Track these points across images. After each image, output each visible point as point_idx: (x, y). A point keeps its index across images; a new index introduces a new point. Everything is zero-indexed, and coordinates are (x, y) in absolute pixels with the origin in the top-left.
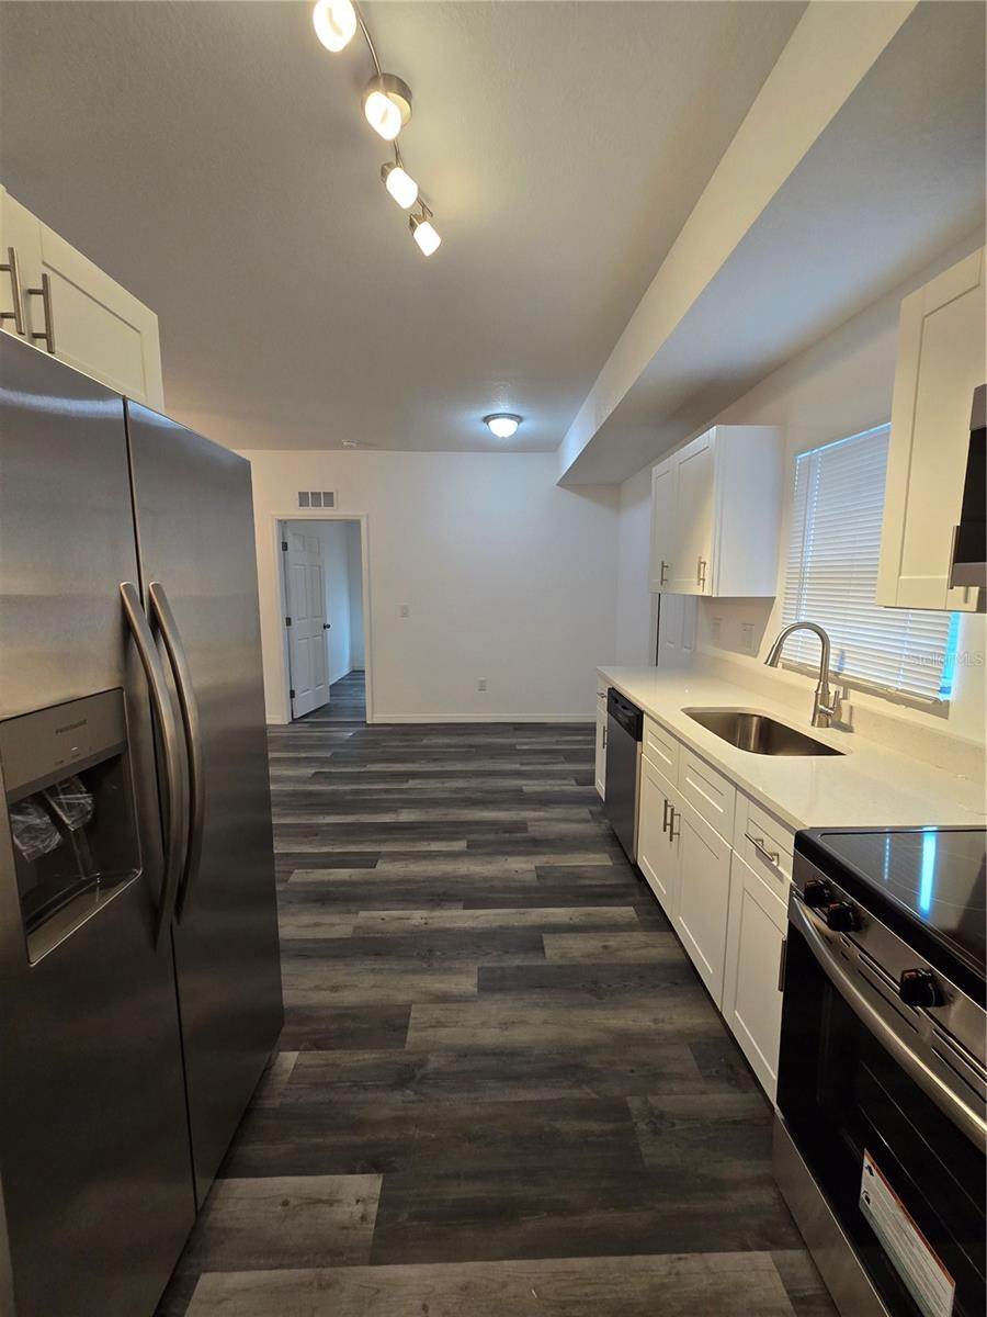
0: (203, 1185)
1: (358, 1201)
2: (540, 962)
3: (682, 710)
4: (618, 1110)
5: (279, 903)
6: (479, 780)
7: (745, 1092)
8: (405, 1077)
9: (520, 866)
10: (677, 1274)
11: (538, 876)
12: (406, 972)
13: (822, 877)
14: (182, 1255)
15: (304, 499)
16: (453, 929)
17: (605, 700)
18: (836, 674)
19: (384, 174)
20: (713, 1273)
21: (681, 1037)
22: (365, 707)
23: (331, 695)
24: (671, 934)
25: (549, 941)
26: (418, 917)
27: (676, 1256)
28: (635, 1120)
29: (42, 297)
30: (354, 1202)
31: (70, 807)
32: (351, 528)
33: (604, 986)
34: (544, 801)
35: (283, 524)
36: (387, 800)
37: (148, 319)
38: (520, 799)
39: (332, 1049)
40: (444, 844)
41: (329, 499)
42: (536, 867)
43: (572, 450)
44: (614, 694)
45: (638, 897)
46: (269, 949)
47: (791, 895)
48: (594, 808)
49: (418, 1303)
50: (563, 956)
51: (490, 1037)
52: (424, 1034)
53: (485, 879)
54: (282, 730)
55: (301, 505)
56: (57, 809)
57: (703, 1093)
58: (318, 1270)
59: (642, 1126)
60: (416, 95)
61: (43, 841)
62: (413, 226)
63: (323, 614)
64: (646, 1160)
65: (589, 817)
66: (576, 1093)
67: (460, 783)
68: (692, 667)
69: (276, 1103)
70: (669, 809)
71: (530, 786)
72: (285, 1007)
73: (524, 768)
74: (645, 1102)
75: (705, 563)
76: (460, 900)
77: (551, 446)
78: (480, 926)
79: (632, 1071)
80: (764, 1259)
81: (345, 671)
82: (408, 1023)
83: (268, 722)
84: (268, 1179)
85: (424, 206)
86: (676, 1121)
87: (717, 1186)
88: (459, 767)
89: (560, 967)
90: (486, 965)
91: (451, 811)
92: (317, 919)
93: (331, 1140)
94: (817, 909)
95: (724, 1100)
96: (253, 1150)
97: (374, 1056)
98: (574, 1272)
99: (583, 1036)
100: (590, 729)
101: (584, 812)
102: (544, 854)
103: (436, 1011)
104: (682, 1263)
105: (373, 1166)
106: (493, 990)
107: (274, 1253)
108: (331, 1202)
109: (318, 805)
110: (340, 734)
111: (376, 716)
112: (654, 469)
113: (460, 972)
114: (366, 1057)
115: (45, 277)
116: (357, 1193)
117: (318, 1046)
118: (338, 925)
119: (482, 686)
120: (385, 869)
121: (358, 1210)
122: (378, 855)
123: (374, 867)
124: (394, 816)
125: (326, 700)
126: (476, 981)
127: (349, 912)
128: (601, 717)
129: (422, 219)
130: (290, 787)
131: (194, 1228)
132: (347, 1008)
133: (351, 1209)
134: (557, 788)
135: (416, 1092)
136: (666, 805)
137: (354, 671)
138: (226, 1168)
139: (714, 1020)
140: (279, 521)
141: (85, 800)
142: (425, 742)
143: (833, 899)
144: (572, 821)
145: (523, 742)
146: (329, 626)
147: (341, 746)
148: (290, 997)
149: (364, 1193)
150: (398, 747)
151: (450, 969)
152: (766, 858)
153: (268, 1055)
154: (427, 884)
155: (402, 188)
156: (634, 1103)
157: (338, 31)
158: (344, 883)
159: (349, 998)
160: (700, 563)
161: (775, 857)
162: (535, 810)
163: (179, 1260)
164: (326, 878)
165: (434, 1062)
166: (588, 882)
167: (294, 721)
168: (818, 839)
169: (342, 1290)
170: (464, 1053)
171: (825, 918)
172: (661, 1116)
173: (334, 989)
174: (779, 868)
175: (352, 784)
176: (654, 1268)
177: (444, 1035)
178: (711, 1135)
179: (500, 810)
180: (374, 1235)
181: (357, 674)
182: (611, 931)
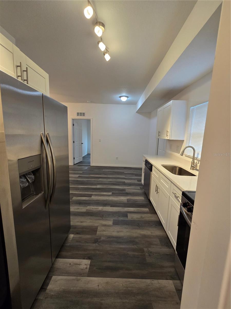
0: (53, 259)
1: (85, 265)
2: (126, 219)
3: (161, 165)
4: (142, 250)
5: (70, 204)
6: (116, 179)
7: (170, 248)
8: (96, 241)
9: (123, 199)
10: (152, 283)
11: (127, 201)
12: (97, 220)
13: (187, 201)
14: (49, 272)
15: (78, 114)
16: (107, 211)
17: (144, 162)
18: (197, 158)
19: (98, 43)
20: (159, 284)
21: (157, 237)
22: (90, 162)
23: (83, 159)
24: (156, 215)
25: (129, 215)
26: (100, 208)
27: (152, 280)
28: (145, 253)
29: (26, 72)
30: (84, 265)
31: (30, 178)
32: (88, 121)
33: (140, 225)
34: (130, 185)
35: (73, 120)
36: (95, 183)
37: (46, 76)
38: (124, 184)
39: (81, 234)
40: (107, 193)
41: (84, 114)
42: (127, 199)
43: (140, 104)
44: (146, 161)
45: (150, 207)
46: (68, 213)
47: (181, 205)
48: (141, 187)
49: (97, 285)
50: (132, 218)
51: (115, 234)
52: (100, 233)
53: (115, 201)
54: (71, 166)
55: (77, 116)
56: (27, 178)
57: (161, 248)
58: (77, 277)
59: (147, 254)
60: (106, 26)
61: (25, 184)
62: (104, 54)
63: (81, 141)
64: (147, 261)
65: (140, 189)
66: (133, 247)
67: (111, 180)
68: (165, 155)
69: (69, 244)
70: (157, 187)
71: (126, 181)
72: (71, 225)
73: (125, 177)
74: (148, 249)
75: (168, 132)
76: (110, 205)
77: (135, 103)
78: (114, 211)
79: (145, 243)
80: (171, 282)
81: (86, 154)
82: (97, 230)
83: (69, 165)
84: (66, 259)
85: (107, 50)
86: (154, 254)
87: (162, 267)
88: (111, 176)
89: (131, 220)
90: (115, 219)
91: (109, 186)
92: (78, 207)
93: (80, 252)
94: (186, 208)
95: (165, 250)
96: (64, 253)
97: (90, 236)
98: (130, 281)
99: (135, 235)
100: (141, 169)
101: (139, 188)
102: (129, 196)
103: (103, 228)
104: (153, 281)
105: (89, 258)
106: (116, 224)
107: (68, 273)
108: (80, 265)
109: (79, 183)
110: (85, 168)
111: (93, 164)
112: (158, 110)
113: (109, 220)
114: (88, 236)
115: (27, 68)
116: (85, 263)
117: (78, 234)
118: (83, 209)
119: (117, 158)
120: (93, 198)
121: (85, 266)
122: (92, 194)
123: (91, 197)
124: (96, 186)
125: (82, 160)
126: (112, 222)
127: (85, 206)
128: (143, 166)
129: (106, 53)
130: (73, 179)
131: (51, 267)
132: (84, 226)
133: (84, 266)
134: (133, 182)
135: (98, 244)
136: (156, 186)
137: (88, 154)
138: (58, 256)
139: (164, 234)
140: (72, 119)
141: (33, 177)
142: (104, 170)
143: (189, 205)
144: (136, 189)
145: (126, 171)
146: (83, 143)
147: (84, 170)
148: (72, 223)
149: (86, 263)
150: (97, 171)
151: (107, 219)
152: (176, 197)
153: (67, 235)
154: (103, 201)
155: (102, 47)
156: (145, 249)
157: (89, 14)
158: (84, 200)
159: (84, 224)
160: (167, 132)
161: (178, 197)
162: (127, 187)
163: (48, 273)
164: (80, 199)
165: (103, 238)
166: (138, 203)
167: (74, 164)
168: (187, 193)
169: (81, 281)
170: (109, 237)
171: (187, 209)
172: (151, 252)
173: (82, 222)
174: (179, 200)
175: (87, 179)
176: (147, 282)
177: (105, 233)
178: (162, 257)
179: (120, 186)
180: (88, 272)
181: (89, 155)
182: (143, 213)
